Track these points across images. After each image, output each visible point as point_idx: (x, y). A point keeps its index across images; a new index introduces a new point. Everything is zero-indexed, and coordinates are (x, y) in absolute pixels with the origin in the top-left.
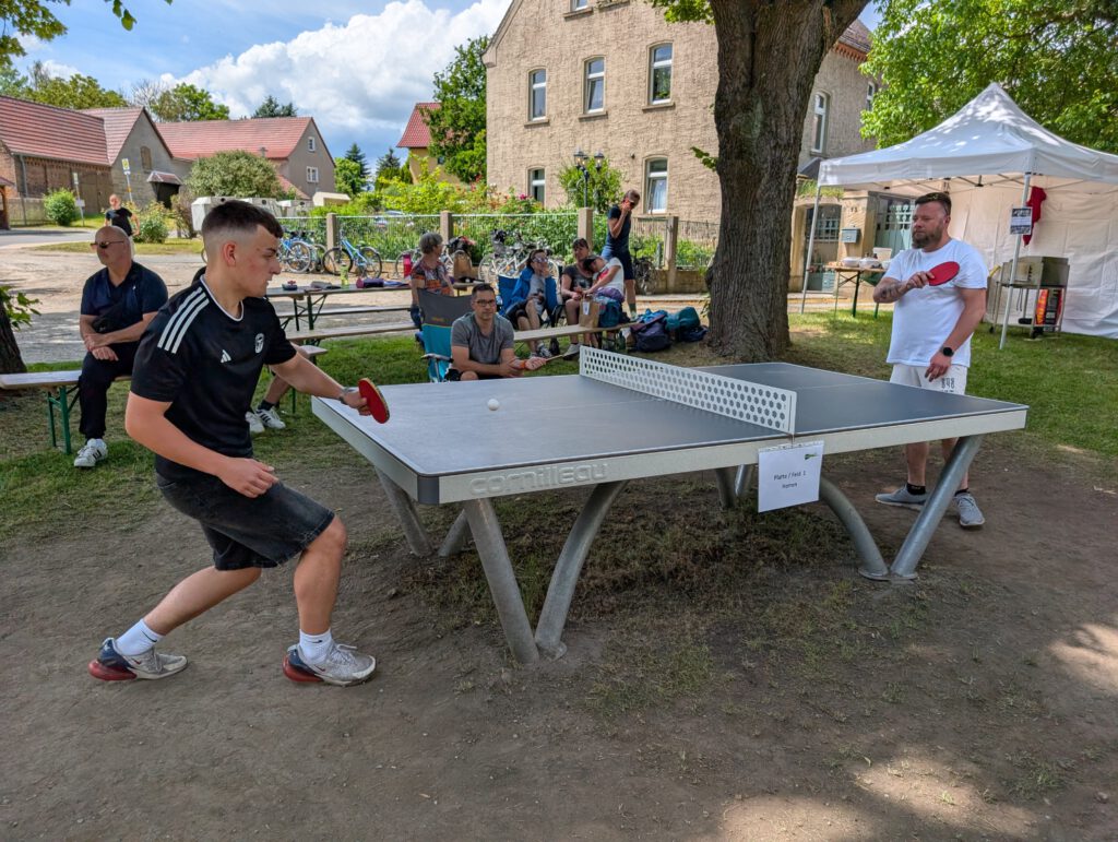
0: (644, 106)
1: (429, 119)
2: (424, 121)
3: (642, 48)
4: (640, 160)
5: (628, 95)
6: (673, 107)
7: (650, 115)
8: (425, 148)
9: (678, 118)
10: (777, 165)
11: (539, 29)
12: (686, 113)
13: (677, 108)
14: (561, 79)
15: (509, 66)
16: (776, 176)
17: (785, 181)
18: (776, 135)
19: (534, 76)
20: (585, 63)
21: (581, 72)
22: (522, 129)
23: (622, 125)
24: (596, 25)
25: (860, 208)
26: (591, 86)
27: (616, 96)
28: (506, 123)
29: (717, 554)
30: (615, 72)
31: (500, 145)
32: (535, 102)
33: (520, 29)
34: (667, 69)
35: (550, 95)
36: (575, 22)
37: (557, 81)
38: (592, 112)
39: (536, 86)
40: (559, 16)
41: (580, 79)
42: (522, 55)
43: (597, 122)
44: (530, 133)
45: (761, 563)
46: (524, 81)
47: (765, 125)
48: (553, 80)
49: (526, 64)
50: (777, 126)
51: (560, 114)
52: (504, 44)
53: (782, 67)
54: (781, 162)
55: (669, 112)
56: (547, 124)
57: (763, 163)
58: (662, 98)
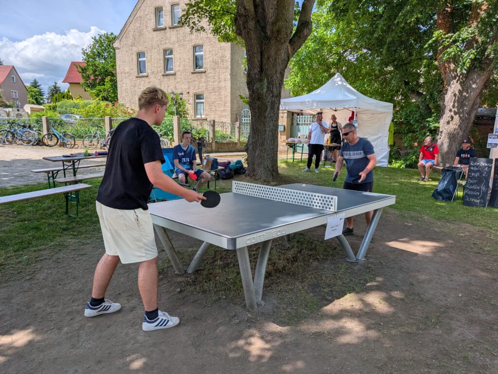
0: (192, 71)
1: (80, 70)
2: (78, 71)
3: (190, 47)
4: (191, 94)
5: (185, 66)
6: (205, 72)
7: (195, 75)
8: (79, 83)
9: (208, 77)
10: (273, 103)
11: (141, 34)
12: (211, 75)
13: (207, 73)
14: (153, 57)
15: (126, 50)
16: (272, 108)
17: (276, 110)
18: (272, 92)
19: (140, 55)
20: (164, 51)
21: (162, 55)
22: (135, 79)
23: (182, 79)
24: (168, 35)
25: (284, 117)
26: (167, 62)
27: (180, 65)
28: (126, 75)
29: (295, 259)
30: (178, 56)
31: (124, 85)
32: (141, 67)
33: (131, 33)
34: (202, 56)
35: (148, 64)
36: (158, 32)
37: (151, 58)
38: (168, 72)
39: (140, 59)
40: (150, 29)
41: (162, 58)
42: (133, 45)
43: (171, 77)
44: (139, 80)
45: (311, 261)
46: (135, 57)
47: (268, 88)
48: (149, 57)
49: (135, 50)
50: (273, 88)
51: (153, 73)
52: (124, 39)
53: (274, 65)
54: (275, 102)
55: (203, 74)
56: (147, 76)
57: (268, 103)
58: (200, 68)
